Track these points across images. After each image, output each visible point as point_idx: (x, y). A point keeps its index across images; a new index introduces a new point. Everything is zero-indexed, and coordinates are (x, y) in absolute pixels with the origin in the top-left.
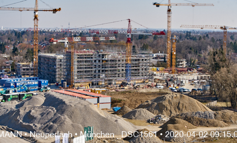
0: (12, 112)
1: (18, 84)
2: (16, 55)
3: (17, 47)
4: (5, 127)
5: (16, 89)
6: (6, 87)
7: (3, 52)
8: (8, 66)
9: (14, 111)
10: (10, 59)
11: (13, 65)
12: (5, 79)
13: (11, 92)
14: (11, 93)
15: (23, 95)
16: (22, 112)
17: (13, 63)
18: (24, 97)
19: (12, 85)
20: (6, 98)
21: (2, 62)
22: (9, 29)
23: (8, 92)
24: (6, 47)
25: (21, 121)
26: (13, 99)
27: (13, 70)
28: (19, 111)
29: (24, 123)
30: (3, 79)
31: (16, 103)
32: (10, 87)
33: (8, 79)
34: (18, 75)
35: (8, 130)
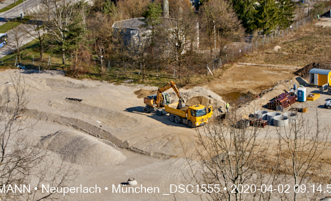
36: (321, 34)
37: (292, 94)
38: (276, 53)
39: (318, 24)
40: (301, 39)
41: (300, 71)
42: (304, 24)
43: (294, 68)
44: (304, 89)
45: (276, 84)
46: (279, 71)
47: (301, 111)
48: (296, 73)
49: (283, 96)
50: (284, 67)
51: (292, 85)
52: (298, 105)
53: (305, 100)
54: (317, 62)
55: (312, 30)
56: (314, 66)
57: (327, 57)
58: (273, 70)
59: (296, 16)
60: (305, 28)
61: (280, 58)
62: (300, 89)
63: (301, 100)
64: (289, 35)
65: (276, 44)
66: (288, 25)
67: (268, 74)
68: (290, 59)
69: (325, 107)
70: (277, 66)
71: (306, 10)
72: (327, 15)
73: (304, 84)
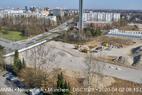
36: (106, 37)
39: (105, 35)
43: (101, 43)
44: (102, 47)
45: (98, 45)
47: (102, 50)
48: (101, 44)
49: (99, 47)
51: (100, 46)
52: (101, 49)
56: (104, 43)
57: (107, 41)
60: (103, 36)
61: (98, 41)
63: (102, 48)
64: (100, 37)
65: (98, 38)
67: (96, 44)
68: (100, 41)
69: (106, 50)
70: (98, 42)
71: (103, 33)
72: (107, 34)
73: (102, 46)
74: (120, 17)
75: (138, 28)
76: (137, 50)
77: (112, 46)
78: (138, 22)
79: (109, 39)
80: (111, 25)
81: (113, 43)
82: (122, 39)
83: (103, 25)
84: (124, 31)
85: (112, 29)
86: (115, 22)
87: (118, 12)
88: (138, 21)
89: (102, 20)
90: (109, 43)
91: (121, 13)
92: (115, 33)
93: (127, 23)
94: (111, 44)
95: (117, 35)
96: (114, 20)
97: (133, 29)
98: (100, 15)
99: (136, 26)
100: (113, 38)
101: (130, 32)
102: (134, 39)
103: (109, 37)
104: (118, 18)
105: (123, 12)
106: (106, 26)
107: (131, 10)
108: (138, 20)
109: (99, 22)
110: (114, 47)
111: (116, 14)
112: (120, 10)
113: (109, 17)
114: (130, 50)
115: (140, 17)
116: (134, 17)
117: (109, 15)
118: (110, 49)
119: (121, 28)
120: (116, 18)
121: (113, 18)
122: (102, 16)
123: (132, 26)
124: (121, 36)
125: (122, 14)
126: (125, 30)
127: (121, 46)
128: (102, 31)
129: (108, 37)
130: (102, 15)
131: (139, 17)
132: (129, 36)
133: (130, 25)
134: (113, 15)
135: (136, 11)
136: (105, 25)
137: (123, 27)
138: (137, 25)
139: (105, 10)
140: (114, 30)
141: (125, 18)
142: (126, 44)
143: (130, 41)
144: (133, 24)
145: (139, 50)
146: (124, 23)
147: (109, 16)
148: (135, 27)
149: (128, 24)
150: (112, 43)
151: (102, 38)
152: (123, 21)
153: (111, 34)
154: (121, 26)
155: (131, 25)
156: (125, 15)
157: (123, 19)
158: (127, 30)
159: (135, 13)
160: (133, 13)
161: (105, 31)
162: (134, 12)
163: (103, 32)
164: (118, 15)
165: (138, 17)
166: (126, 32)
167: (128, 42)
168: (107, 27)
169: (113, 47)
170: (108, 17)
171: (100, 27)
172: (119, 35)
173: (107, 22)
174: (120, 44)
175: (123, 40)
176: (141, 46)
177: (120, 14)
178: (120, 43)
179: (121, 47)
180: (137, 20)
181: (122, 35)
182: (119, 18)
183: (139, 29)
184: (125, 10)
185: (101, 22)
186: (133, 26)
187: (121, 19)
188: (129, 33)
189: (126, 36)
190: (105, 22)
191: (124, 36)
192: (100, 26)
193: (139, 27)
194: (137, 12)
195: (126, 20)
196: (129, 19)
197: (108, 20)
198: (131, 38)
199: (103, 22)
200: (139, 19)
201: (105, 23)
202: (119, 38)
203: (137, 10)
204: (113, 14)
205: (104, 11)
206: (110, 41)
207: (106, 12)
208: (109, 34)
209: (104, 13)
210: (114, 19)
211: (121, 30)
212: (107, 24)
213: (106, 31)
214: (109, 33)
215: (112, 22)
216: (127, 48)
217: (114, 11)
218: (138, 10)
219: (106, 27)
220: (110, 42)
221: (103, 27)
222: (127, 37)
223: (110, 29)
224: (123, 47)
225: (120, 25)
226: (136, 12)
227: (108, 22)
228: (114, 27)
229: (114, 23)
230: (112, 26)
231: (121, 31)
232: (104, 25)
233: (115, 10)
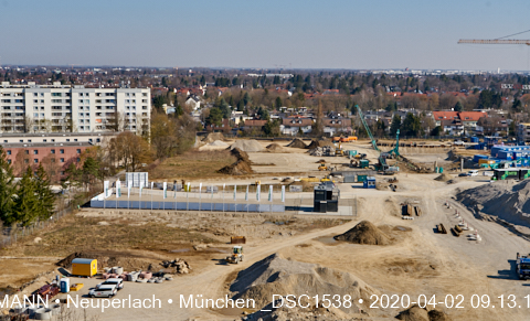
0: (506, 196)
1: (518, 155)
2: (518, 111)
3: (520, 98)
4: (495, 218)
5: (515, 162)
6: (499, 158)
7: (499, 107)
8: (505, 128)
9: (509, 195)
10: (509, 116)
11: (512, 127)
12: (499, 146)
13: (506, 166)
14: (507, 168)
15: (526, 172)
16: (522, 197)
17: (512, 123)
18: (526, 175)
19: (508, 155)
20: (498, 175)
21: (496, 121)
22: (508, 72)
23: (503, 166)
24: (503, 98)
25: (519, 210)
26: (509, 177)
27: (512, 134)
28: (517, 195)
29: (524, 214)
30: (495, 146)
31: (515, 182)
32: (505, 158)
33: (503, 147)
34: (520, 142)
35: (498, 222)
36: (82, 224)
37: (55, 285)
38: (36, 245)
39: (79, 214)
40: (63, 229)
41: (61, 261)
42: (65, 215)
43: (56, 259)
44: (67, 280)
45: (38, 276)
46: (40, 263)
47: (64, 301)
48: (58, 264)
49: (45, 288)
50: (45, 258)
51: (55, 276)
52: (62, 296)
53: (68, 290)
54: (79, 252)
55: (73, 221)
56: (77, 256)
57: (89, 247)
58: (34, 262)
59: (56, 207)
60: (66, 219)
61: (40, 249)
62: (62, 280)
63: (63, 291)
64: (49, 226)
65: (36, 235)
66: (48, 217)
67: (29, 267)
68: (52, 250)
69: (89, 296)
70: (38, 258)
71: (67, 201)
72: (88, 205)
73: (66, 274)
74: (149, 104)
75: (250, 163)
76: (254, 280)
77: (121, 271)
78: (242, 132)
79: (103, 230)
80: (107, 153)
81: (129, 255)
82: (174, 226)
83: (58, 155)
84: (179, 183)
85: (113, 173)
86: (129, 134)
87: (137, 78)
88: (246, 128)
89: (49, 126)
90: (104, 254)
91: (155, 86)
92: (135, 199)
93: (192, 140)
94: (113, 259)
95: (146, 206)
96: (121, 125)
97: (226, 171)
98: (39, 98)
99: (235, 152)
100: (123, 225)
101: (213, 183)
102: (237, 221)
103: (99, 219)
104: (139, 111)
105: (164, 82)
106: (78, 159)
107: (205, 71)
108: (242, 124)
109: (35, 140)
110: (135, 277)
111: (130, 91)
112: (146, 71)
113: (93, 110)
114: (222, 281)
115: (250, 103)
116: (222, 107)
117: (93, 97)
118: (113, 287)
119: (165, 164)
120: (131, 111)
121: (116, 114)
122: (49, 104)
123: (216, 151)
124: (165, 213)
125: (158, 93)
126: (186, 176)
127: (174, 264)
128: (56, 188)
129: (93, 222)
130: (48, 97)
131: (246, 103)
132: (206, 208)
133: (207, 147)
134: (115, 94)
135: (230, 77)
136: (71, 154)
137: (171, 160)
138: (241, 148)
139: (63, 68)
140: (123, 179)
141: (179, 111)
142: (197, 252)
143: (218, 234)
144: (221, 145)
145: (266, 276)
146: (173, 138)
147: (93, 105)
148: (234, 159)
149: (198, 141)
150: (122, 254)
151: (61, 230)
152: (167, 130)
153: (109, 205)
154: (162, 153)
155: (212, 148)
156: (175, 97)
157: (170, 115)
158: (193, 178)
159: (223, 86)
160: (216, 85)
161: (72, 189)
162: (221, 79)
163: (60, 193)
164: (139, 97)
165: (240, 103)
166: (188, 184)
167: (206, 242)
168: (86, 165)
169: (128, 278)
170: (85, 111)
171: (41, 169)
172: (158, 206)
173: (81, 139)
174: (163, 257)
175: (178, 229)
176: (272, 257)
177: (148, 91)
178: (165, 251)
179: (170, 269)
180: (238, 121)
181: (169, 207)
182: (149, 111)
183: (254, 168)
184: (173, 71)
185: (49, 140)
186: (223, 151)
187: (159, 116)
188: (207, 190)
189: (194, 207)
190: (72, 139)
191: (182, 208)
192: (45, 160)
193: (252, 157)
194: (235, 82)
195: (182, 124)
196: (196, 116)
197: (85, 124)
198: (220, 216)
199: (61, 140)
200: (246, 113)
201: (68, 144)
202: (157, 220)
203: (235, 72)
204: (112, 91)
205: (59, 77)
206: (107, 241)
207: (73, 81)
208: (100, 205)
209: (57, 84)
210: (122, 117)
211: (162, 177)
212: (83, 149)
213: (83, 189)
214: (101, 197)
215: (109, 138)
216: (204, 274)
217: (117, 73)
218: (239, 72)
219: (80, 166)
220: (110, 247)
221: (62, 164)
222: (201, 214)
223: (103, 175)
224: (185, 269)
225: (155, 152)
226: (228, 81)
227: (86, 139)
228: (121, 163)
229: (120, 139)
230: (113, 159)
231: (165, 184)
232: (67, 157)
233: (123, 72)
